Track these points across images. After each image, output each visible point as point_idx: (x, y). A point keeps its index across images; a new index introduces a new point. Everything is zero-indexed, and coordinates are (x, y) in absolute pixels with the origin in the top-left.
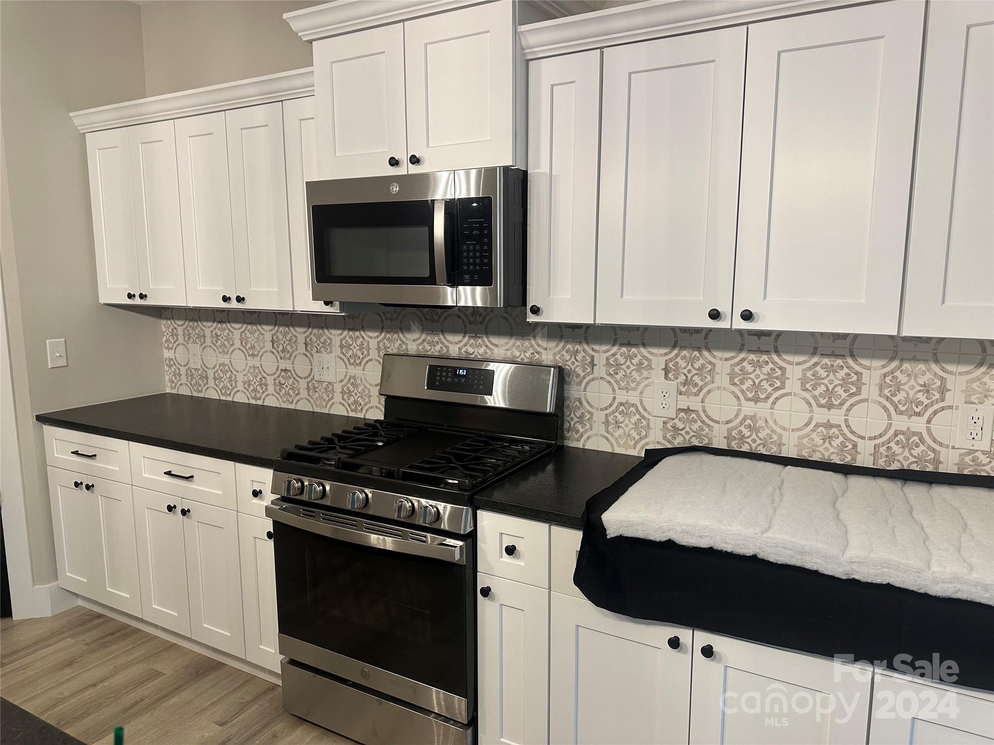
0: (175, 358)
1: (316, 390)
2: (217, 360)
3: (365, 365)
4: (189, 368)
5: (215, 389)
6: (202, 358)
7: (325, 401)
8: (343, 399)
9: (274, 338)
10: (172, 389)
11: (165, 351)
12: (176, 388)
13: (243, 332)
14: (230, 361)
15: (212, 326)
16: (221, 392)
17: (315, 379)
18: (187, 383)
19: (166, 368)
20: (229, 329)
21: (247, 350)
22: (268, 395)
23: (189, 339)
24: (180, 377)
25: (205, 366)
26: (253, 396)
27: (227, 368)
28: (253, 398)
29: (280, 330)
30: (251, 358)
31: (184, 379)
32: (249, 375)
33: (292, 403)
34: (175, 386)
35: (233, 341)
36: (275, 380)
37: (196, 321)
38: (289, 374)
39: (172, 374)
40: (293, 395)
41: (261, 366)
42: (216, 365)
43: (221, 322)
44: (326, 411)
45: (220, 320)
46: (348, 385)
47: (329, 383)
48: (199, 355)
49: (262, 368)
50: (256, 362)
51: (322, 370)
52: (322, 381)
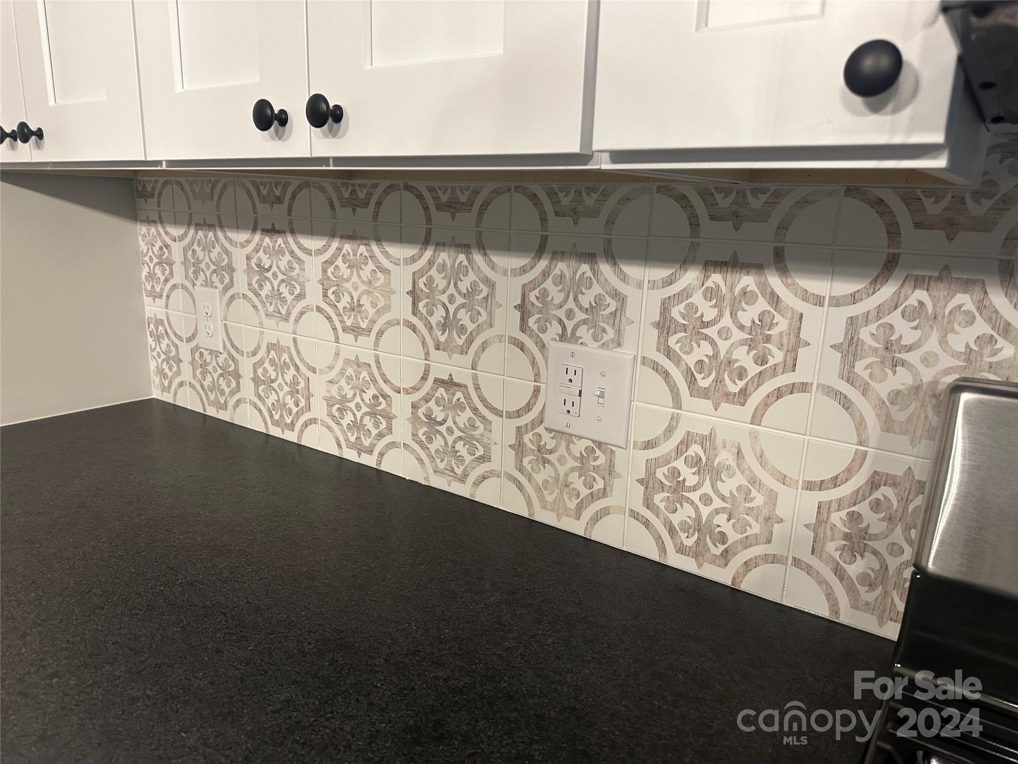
0: (168, 319)
1: (548, 456)
2: (262, 333)
3: (766, 404)
4: (197, 348)
5: (256, 406)
6: (225, 325)
7: (578, 495)
8: (648, 503)
9: (421, 283)
10: (163, 391)
11: (147, 300)
12: (172, 390)
13: (330, 262)
14: (295, 340)
15: (248, 242)
16: (271, 416)
17: (547, 424)
18: (194, 382)
19: (150, 340)
20: (292, 253)
21: (339, 315)
22: (392, 445)
23: (196, 273)
24: (178, 367)
25: (233, 345)
26: (352, 439)
27: (285, 356)
28: (351, 446)
29: (440, 261)
30: (349, 338)
31: (187, 373)
32: (343, 382)
33: (463, 479)
34: (170, 387)
35: (302, 285)
36: (415, 406)
37: (211, 227)
38: (459, 395)
39: (163, 357)
40: (468, 459)
41: (378, 362)
42: (258, 347)
43: (272, 231)
44: (577, 527)
45: (270, 227)
46: (674, 464)
47: (600, 444)
48: (219, 320)
49: (379, 368)
50: (363, 349)
51: (577, 399)
52: (571, 435)
